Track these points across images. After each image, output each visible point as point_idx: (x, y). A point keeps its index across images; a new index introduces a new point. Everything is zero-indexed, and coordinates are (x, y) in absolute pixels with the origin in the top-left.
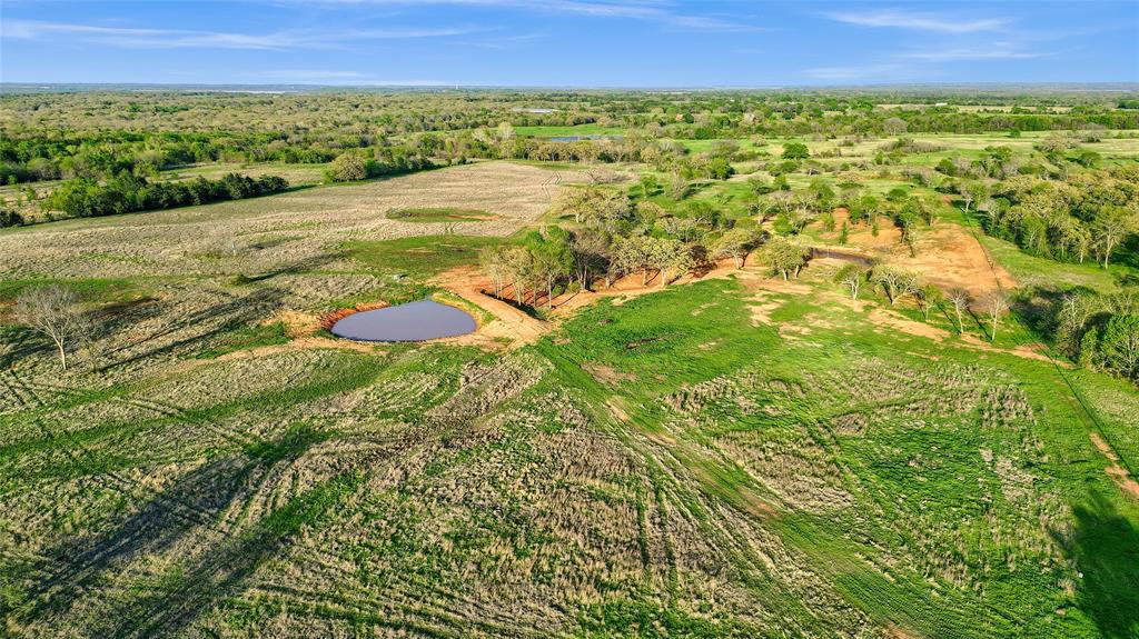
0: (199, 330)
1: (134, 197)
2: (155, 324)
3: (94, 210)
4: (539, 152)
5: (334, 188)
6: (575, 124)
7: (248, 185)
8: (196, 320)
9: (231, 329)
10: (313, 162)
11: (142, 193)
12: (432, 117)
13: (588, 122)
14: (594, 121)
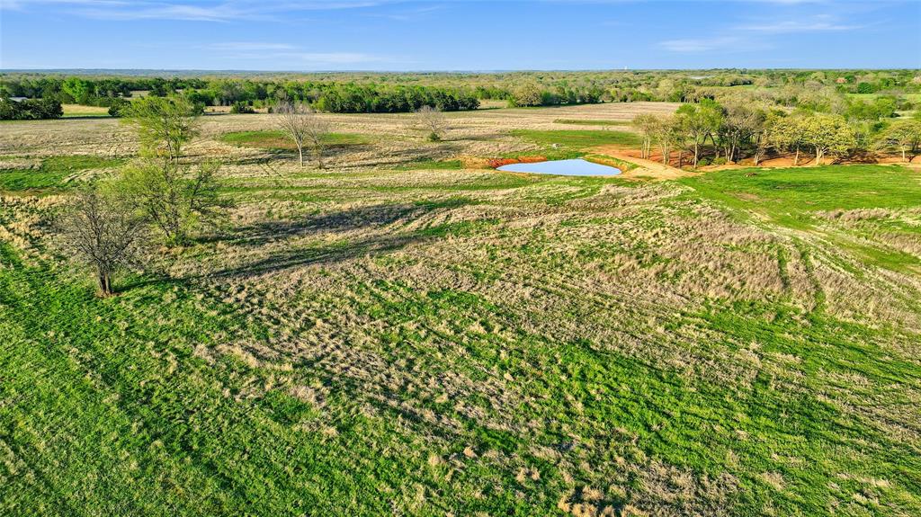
0: (398, 159)
1: (370, 102)
2: (367, 154)
3: (342, 108)
4: (695, 94)
5: (515, 110)
6: (732, 85)
7: (450, 101)
8: (396, 154)
9: (420, 161)
10: (501, 99)
11: (375, 101)
12: (602, 81)
13: (745, 83)
14: (751, 83)
